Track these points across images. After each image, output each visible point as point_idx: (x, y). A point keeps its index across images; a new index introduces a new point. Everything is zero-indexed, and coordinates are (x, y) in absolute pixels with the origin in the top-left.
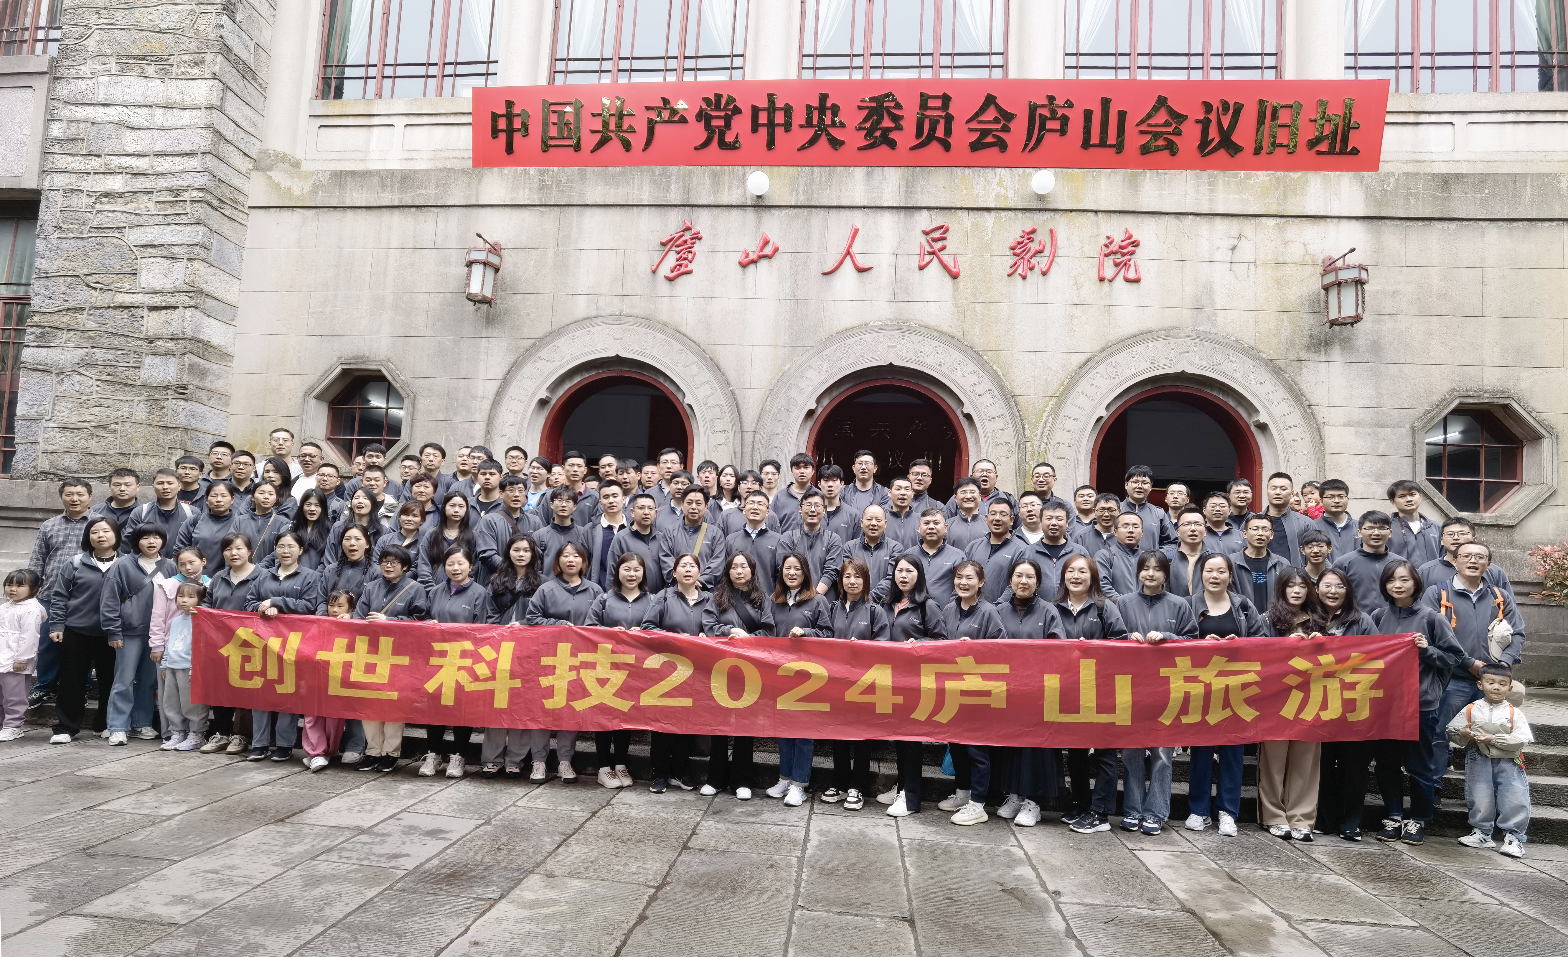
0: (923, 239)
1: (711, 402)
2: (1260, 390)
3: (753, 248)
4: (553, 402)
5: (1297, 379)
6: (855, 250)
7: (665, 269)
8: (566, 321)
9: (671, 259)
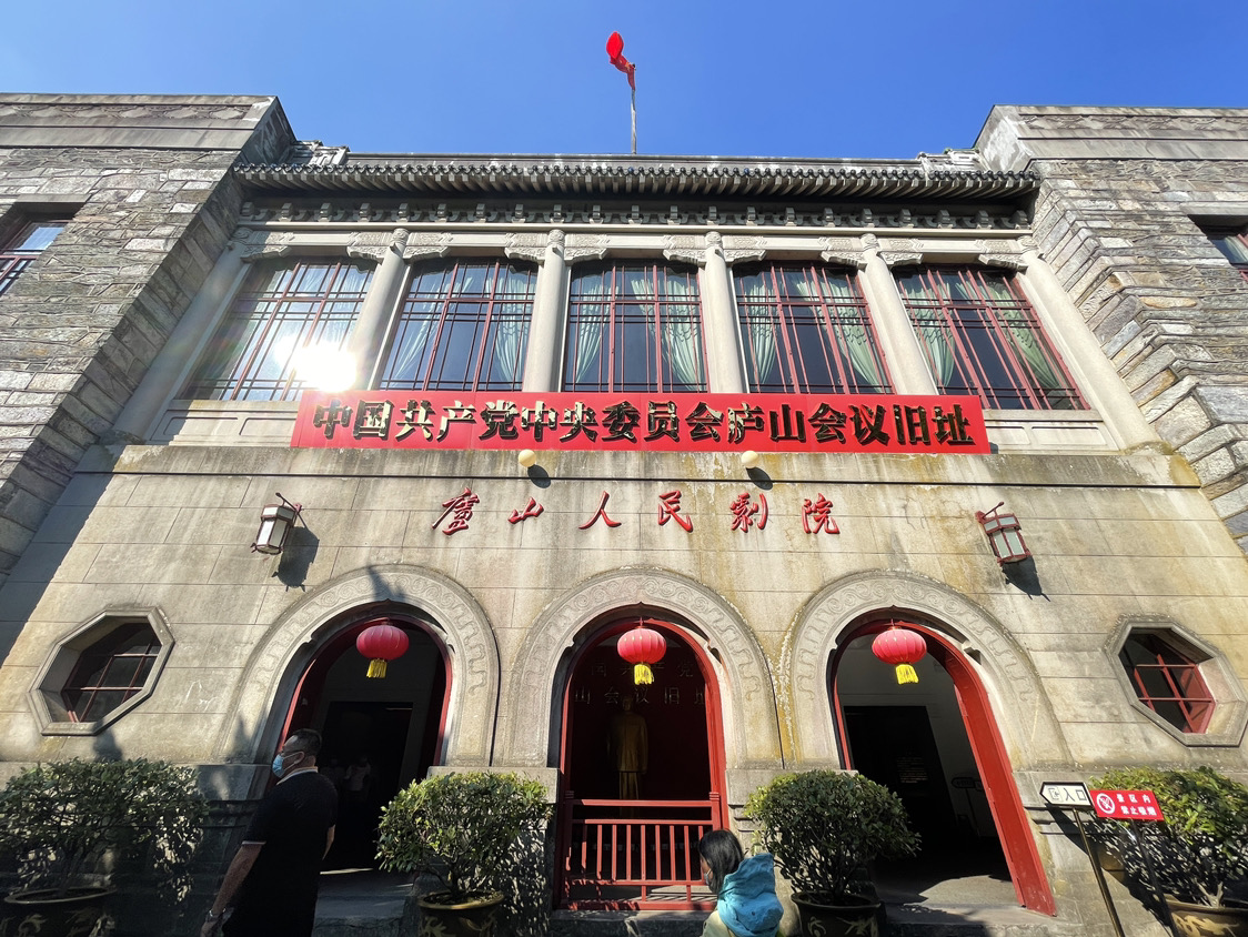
0: (661, 502)
1: (473, 642)
2: (963, 620)
3: (522, 508)
4: (317, 647)
6: (607, 509)
7: (444, 526)
9: (451, 518)
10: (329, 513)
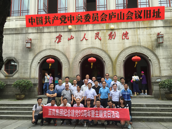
0: (95, 35)
1: (65, 61)
2: (149, 54)
3: (70, 37)
4: (41, 62)
5: (155, 52)
6: (85, 37)
7: (57, 41)
8: (42, 50)
9: (58, 40)
10: (36, 40)
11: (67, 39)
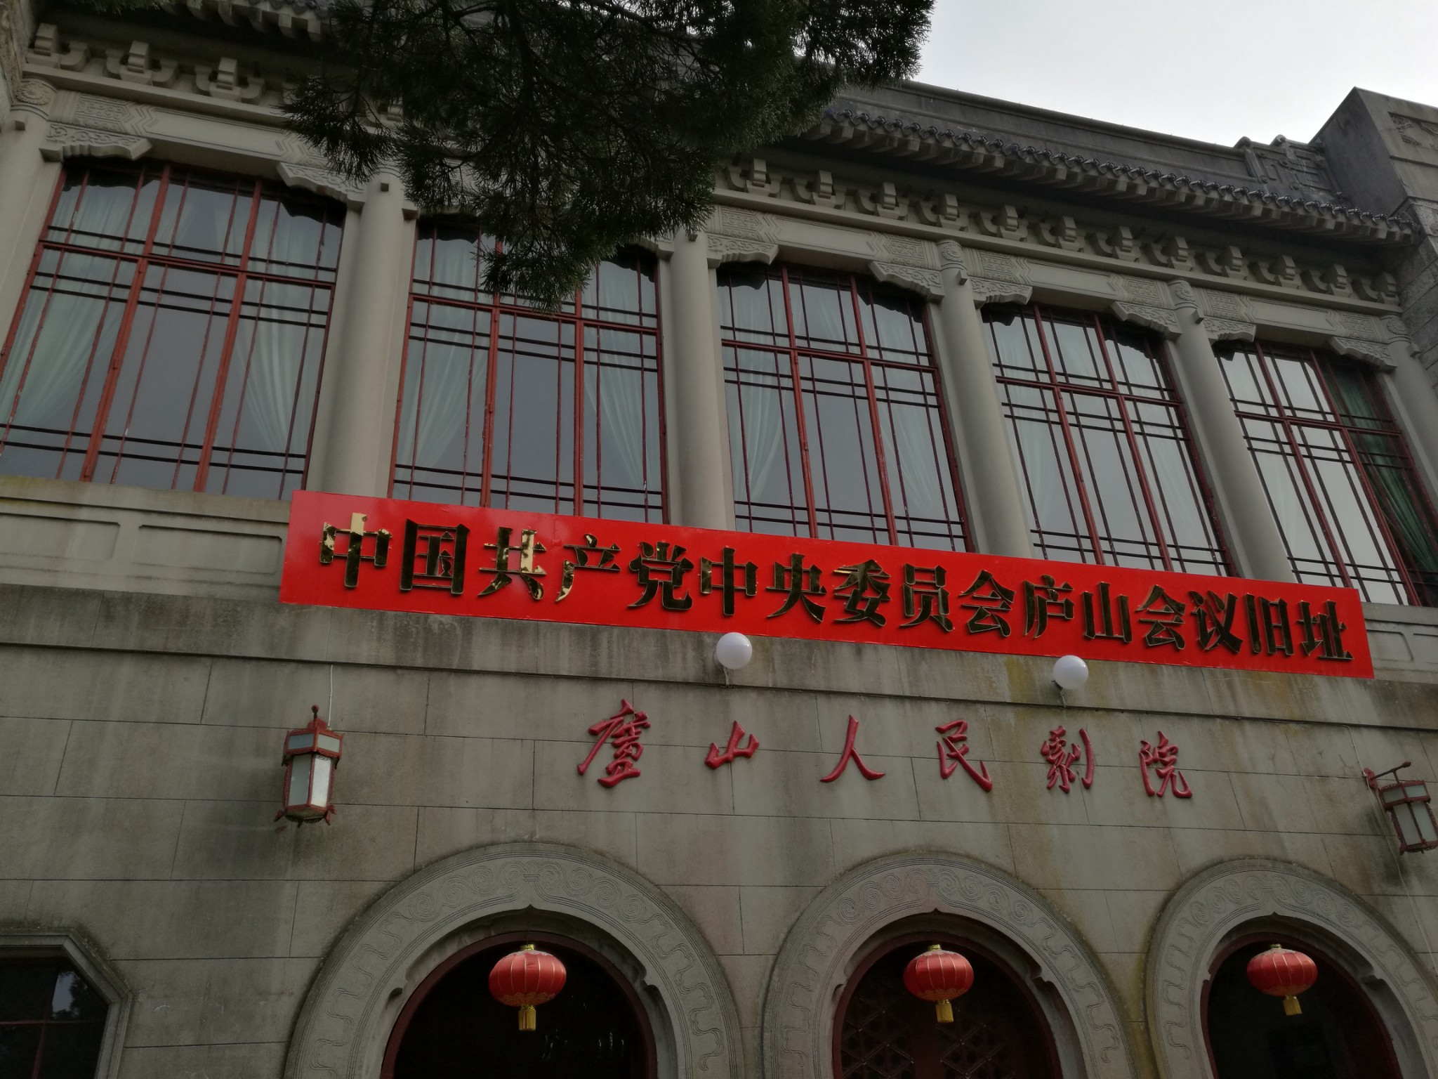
0: (939, 738)
2: (1361, 936)
3: (721, 741)
4: (408, 994)
5: (1392, 919)
6: (859, 748)
8: (441, 850)
10: (383, 739)
11: (699, 756)
